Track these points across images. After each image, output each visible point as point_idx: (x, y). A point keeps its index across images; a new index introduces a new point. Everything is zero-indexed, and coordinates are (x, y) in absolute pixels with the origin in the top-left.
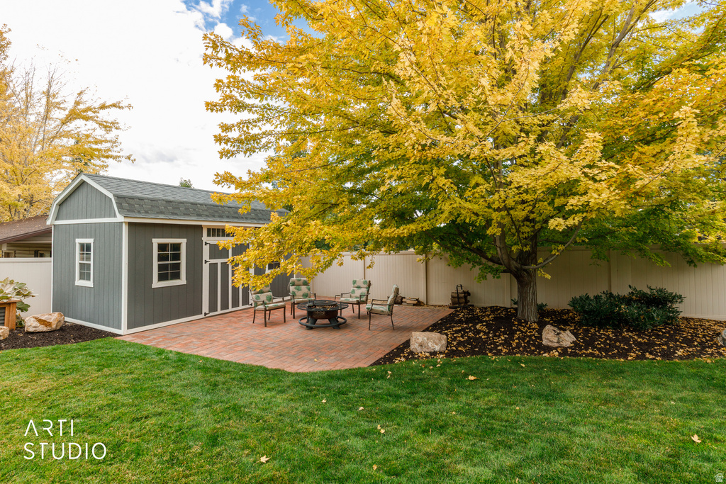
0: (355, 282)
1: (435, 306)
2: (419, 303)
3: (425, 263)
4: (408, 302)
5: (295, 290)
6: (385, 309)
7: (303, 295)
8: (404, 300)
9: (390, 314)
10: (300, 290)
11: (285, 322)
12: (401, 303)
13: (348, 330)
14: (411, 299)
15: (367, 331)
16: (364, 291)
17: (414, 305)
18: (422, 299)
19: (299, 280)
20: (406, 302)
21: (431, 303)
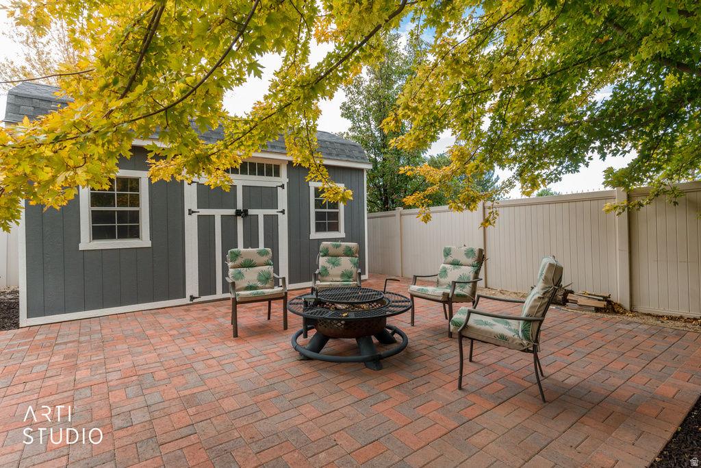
0: (447, 253)
1: (658, 317)
2: (610, 307)
3: (625, 214)
4: (582, 301)
5: (327, 265)
6: (511, 330)
7: (343, 275)
8: (570, 297)
9: (532, 346)
10: (338, 265)
11: (286, 328)
12: (564, 302)
13: (397, 377)
14: (590, 296)
15: (449, 393)
16: (467, 271)
17: (598, 310)
18: (620, 295)
19: (338, 246)
20: (575, 302)
21: (642, 307)
